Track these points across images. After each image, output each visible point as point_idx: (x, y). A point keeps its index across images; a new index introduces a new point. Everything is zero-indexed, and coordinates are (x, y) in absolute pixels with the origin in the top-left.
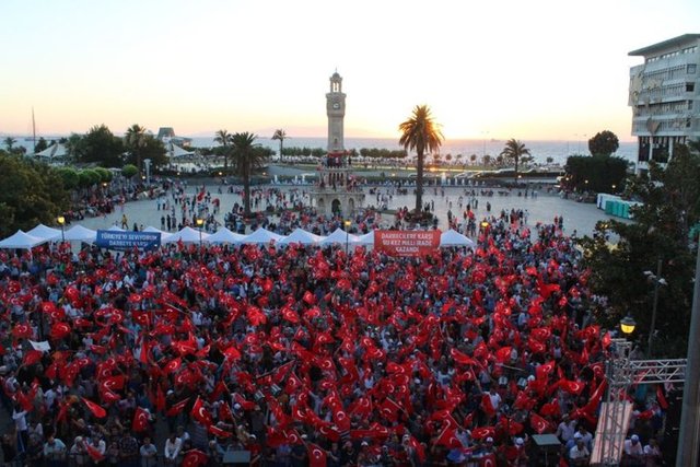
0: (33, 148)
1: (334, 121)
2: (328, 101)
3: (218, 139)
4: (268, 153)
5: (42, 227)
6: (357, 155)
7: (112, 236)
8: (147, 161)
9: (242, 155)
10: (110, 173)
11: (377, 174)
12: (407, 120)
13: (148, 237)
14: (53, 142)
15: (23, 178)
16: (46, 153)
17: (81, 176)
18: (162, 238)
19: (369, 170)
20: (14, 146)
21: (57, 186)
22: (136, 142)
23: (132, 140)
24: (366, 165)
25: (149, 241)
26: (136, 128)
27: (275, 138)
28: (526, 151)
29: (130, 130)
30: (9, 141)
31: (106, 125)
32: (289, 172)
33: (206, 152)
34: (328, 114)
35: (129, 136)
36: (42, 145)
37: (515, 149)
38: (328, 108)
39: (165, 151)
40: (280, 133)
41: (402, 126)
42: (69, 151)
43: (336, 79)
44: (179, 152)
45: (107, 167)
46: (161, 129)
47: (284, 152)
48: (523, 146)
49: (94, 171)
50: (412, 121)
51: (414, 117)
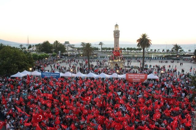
0: (28, 47)
1: (116, 39)
2: (114, 33)
3: (82, 45)
4: (97, 49)
5: (25, 71)
6: (126, 50)
7: (46, 74)
8: (60, 52)
9: (87, 50)
10: (48, 55)
11: (131, 56)
12: (139, 39)
13: (56, 75)
14: (33, 46)
15: (21, 56)
16: (31, 49)
17: (39, 56)
18: (60, 75)
19: (129, 54)
20: (22, 47)
21: (31, 59)
22: (57, 46)
23: (55, 45)
24: (128, 53)
25: (56, 76)
26: (57, 42)
27: (100, 44)
28: (180, 48)
29: (55, 42)
30: (21, 46)
31: (48, 41)
32: (103, 55)
33: (79, 49)
34: (114, 37)
35: (54, 44)
36: (30, 47)
37: (177, 47)
38: (114, 35)
39: (65, 49)
40: (101, 43)
41: (138, 41)
42: (37, 49)
43: (117, 26)
44: (70, 49)
45: (47, 53)
46: (65, 42)
47: (103, 49)
48: (180, 46)
49: (43, 54)
50: (141, 39)
51: (141, 37)
